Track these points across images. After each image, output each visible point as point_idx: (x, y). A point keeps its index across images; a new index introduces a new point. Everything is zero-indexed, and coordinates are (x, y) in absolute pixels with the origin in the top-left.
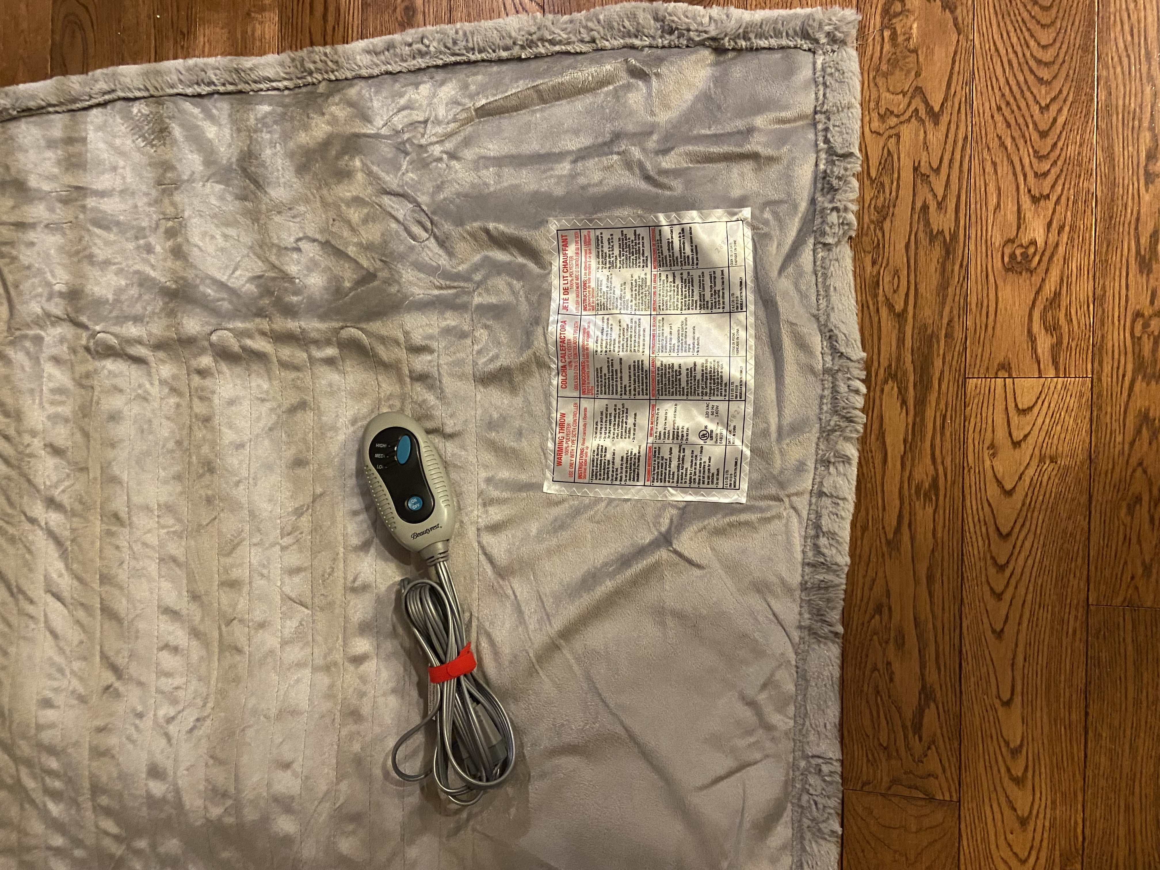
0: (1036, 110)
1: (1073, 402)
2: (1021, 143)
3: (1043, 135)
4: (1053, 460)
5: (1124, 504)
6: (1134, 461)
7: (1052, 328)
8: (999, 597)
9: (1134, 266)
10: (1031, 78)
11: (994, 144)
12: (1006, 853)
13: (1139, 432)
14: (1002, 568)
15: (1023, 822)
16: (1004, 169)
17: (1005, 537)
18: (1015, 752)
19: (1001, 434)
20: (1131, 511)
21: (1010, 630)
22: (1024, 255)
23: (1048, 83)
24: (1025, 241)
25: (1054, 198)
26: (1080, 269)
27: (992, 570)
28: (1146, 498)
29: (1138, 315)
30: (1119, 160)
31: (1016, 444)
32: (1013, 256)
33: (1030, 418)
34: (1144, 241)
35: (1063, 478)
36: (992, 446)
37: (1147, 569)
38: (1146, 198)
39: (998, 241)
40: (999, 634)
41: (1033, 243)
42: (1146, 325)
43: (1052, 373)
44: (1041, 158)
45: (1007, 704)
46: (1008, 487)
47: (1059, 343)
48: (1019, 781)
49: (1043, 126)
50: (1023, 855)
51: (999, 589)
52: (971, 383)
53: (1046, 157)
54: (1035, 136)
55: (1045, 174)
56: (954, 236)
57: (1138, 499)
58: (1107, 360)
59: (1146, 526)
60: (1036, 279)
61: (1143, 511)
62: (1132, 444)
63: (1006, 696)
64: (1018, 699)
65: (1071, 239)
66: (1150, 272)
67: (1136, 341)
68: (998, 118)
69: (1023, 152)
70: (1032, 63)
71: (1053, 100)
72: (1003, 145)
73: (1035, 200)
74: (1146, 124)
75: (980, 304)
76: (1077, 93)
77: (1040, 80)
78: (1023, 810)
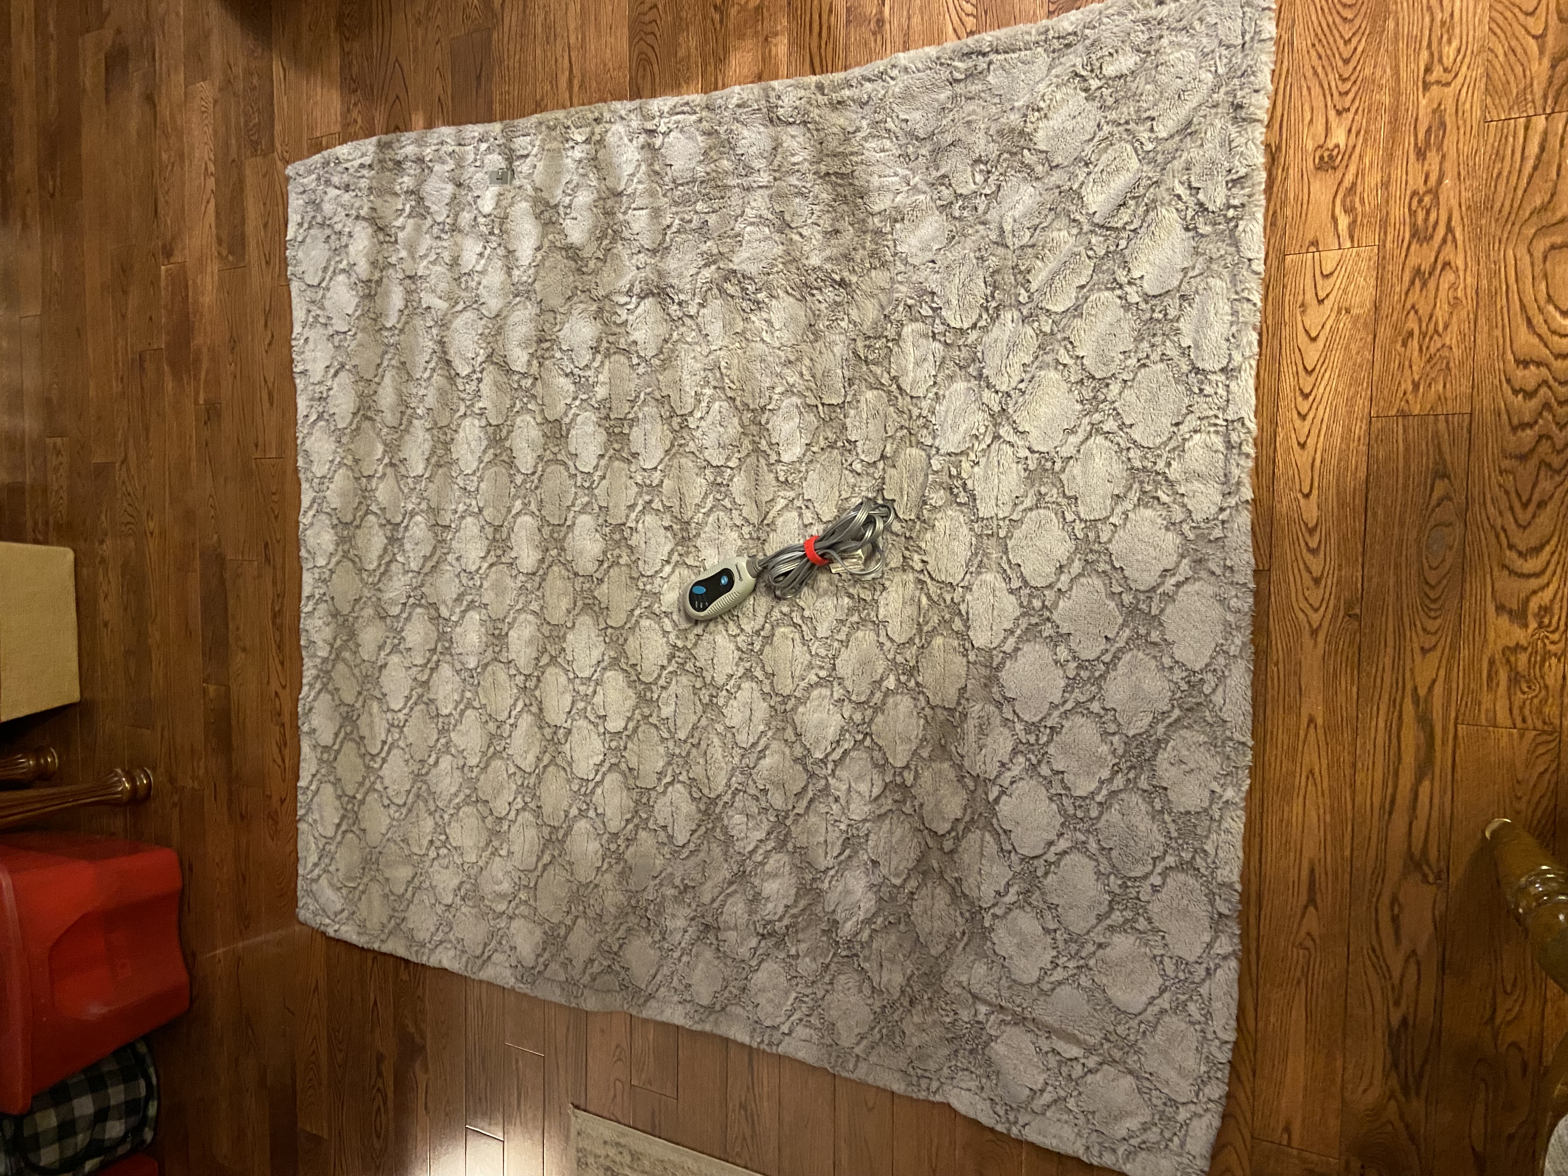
0: (1341, 43)
1: (1363, 265)
2: (1329, 70)
3: (1346, 62)
4: (1348, 311)
5: (1400, 339)
6: (1408, 306)
7: (1349, 210)
8: (1303, 417)
9: (1412, 156)
10: (1338, 20)
11: (1309, 73)
12: (1304, 604)
13: (1412, 283)
14: (1306, 396)
15: (1317, 581)
16: (1316, 91)
17: (1309, 373)
18: (1311, 531)
19: (1310, 296)
20: (1404, 344)
21: (1311, 442)
22: (1331, 157)
23: (1352, 21)
24: (1331, 146)
25: (1353, 110)
26: (1371, 164)
27: (1300, 399)
28: (1416, 332)
29: (1414, 193)
30: (1403, 75)
31: (1321, 302)
32: (1322, 158)
33: (1332, 280)
34: (1421, 135)
35: (1355, 323)
36: (1303, 305)
37: (1416, 386)
38: (1423, 102)
39: (1310, 147)
40: (1302, 446)
41: (1337, 146)
42: (1420, 201)
43: (1348, 245)
44: (1344, 80)
45: (1307, 496)
46: (1313, 335)
47: (1354, 221)
48: (1314, 552)
49: (1346, 55)
50: (1316, 605)
51: (1303, 411)
52: (1289, 258)
53: (1348, 79)
54: (1340, 63)
55: (1347, 93)
56: (1279, 148)
57: (1411, 334)
58: (1390, 230)
59: (1416, 353)
60: (1339, 174)
61: (1414, 344)
62: (1407, 294)
63: (1306, 490)
64: (1315, 492)
65: (1365, 140)
66: (1424, 159)
67: (1413, 213)
68: (1313, 53)
69: (1331, 76)
70: (1339, 7)
71: (1354, 34)
72: (1316, 73)
73: (1339, 113)
74: (1425, 43)
75: (1296, 198)
76: (1373, 27)
77: (1345, 19)
78: (1316, 571)
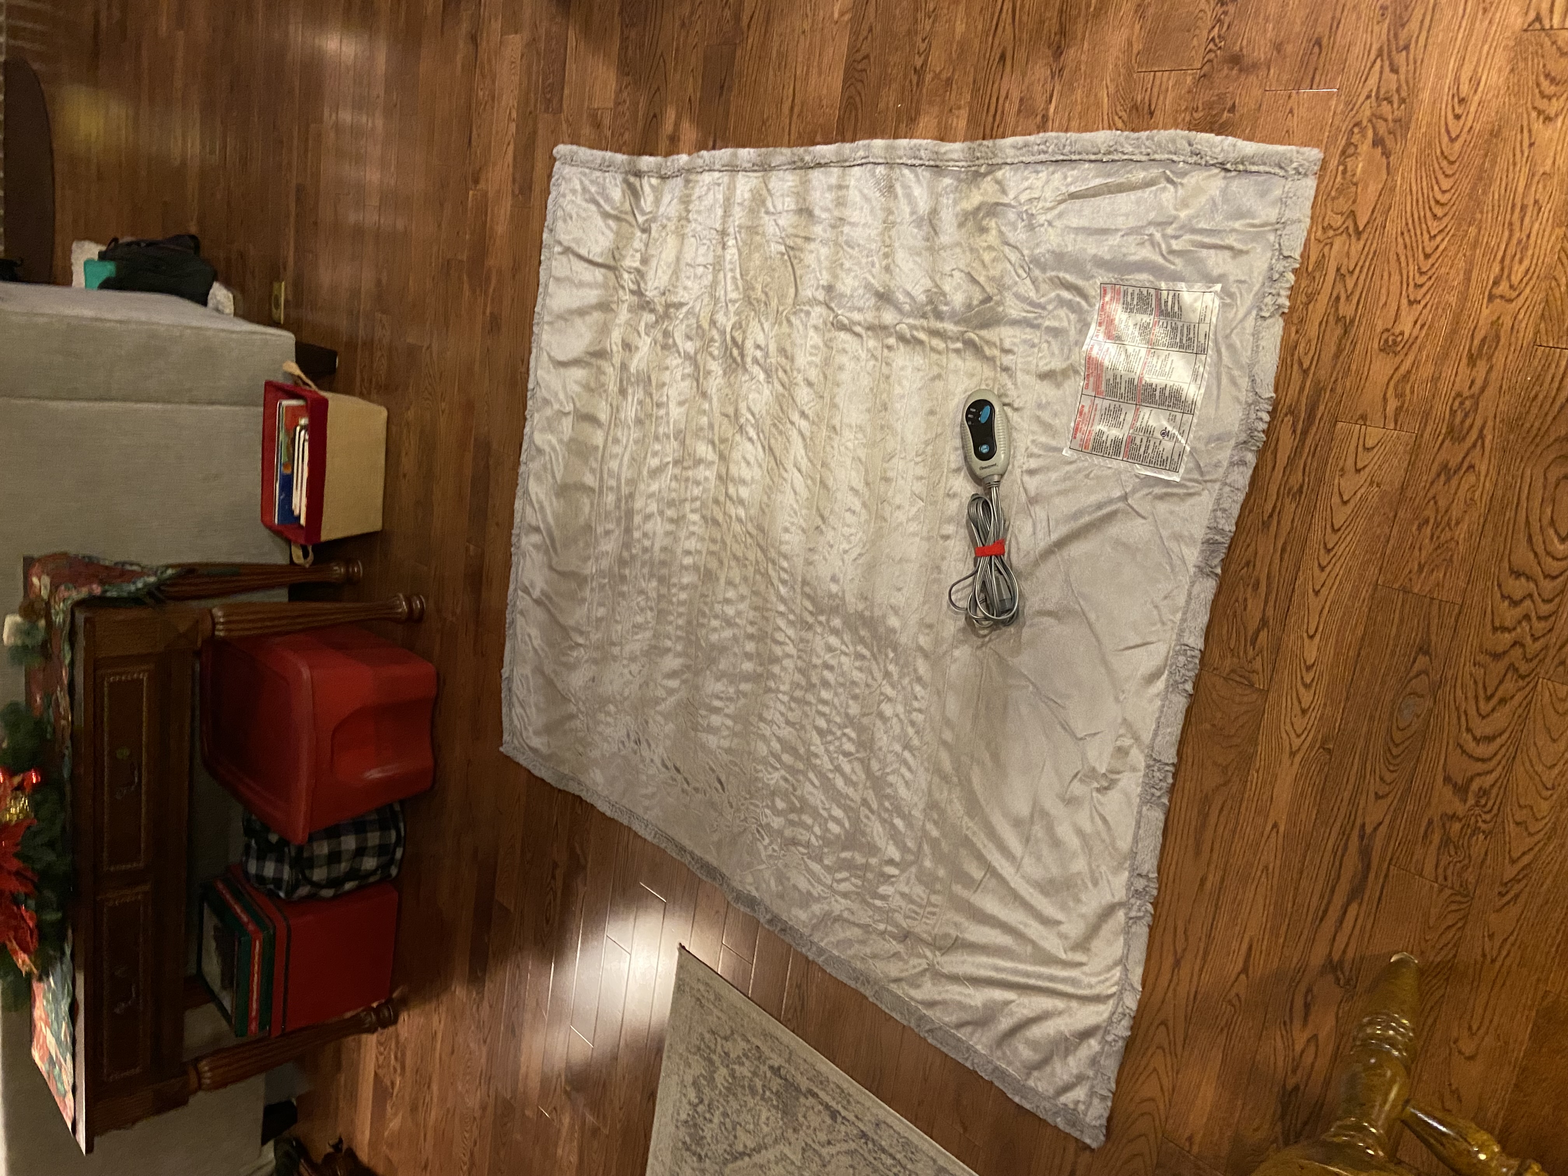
0: (1426, 236)
1: (1401, 449)
2: (1411, 261)
3: (1427, 256)
4: (1378, 485)
5: (1416, 523)
6: (1430, 495)
7: (1400, 396)
8: (1322, 569)
9: (1465, 361)
10: (1429, 214)
11: (1393, 258)
12: (1289, 727)
13: (1439, 475)
14: (1329, 551)
15: (1304, 712)
16: (1396, 278)
17: (1335, 531)
18: (1309, 668)
19: (1350, 462)
20: (1419, 528)
21: (1324, 592)
22: (1395, 342)
23: (1440, 219)
24: (1397, 331)
25: (1423, 303)
26: (1428, 356)
27: (1322, 551)
28: (1432, 521)
29: (1459, 395)
30: (1473, 283)
31: (1358, 471)
32: (1387, 341)
33: (1371, 454)
34: (1476, 342)
35: (1381, 498)
36: (1342, 469)
37: (1421, 568)
38: (1485, 312)
39: (1379, 329)
40: (1317, 593)
41: (1402, 333)
42: (1462, 403)
43: (1392, 426)
44: (1422, 273)
45: (1311, 637)
46: (1345, 498)
47: (1402, 407)
48: (1307, 686)
49: (1428, 250)
50: (1299, 731)
51: (1324, 563)
52: (1340, 425)
53: (1425, 273)
54: (1421, 257)
55: (1421, 286)
56: (1352, 321)
57: (1427, 521)
58: (1431, 422)
59: (1427, 541)
60: (1398, 359)
61: (1428, 530)
62: (1432, 483)
63: (1311, 633)
64: (1318, 636)
65: (1427, 335)
66: (1474, 365)
67: (1453, 413)
68: (1400, 240)
69: (1411, 267)
70: (1432, 203)
71: (1440, 232)
72: (1398, 259)
73: (1411, 303)
74: (1499, 257)
75: (1357, 371)
76: (1457, 229)
77: (1435, 216)
78: (1305, 705)
